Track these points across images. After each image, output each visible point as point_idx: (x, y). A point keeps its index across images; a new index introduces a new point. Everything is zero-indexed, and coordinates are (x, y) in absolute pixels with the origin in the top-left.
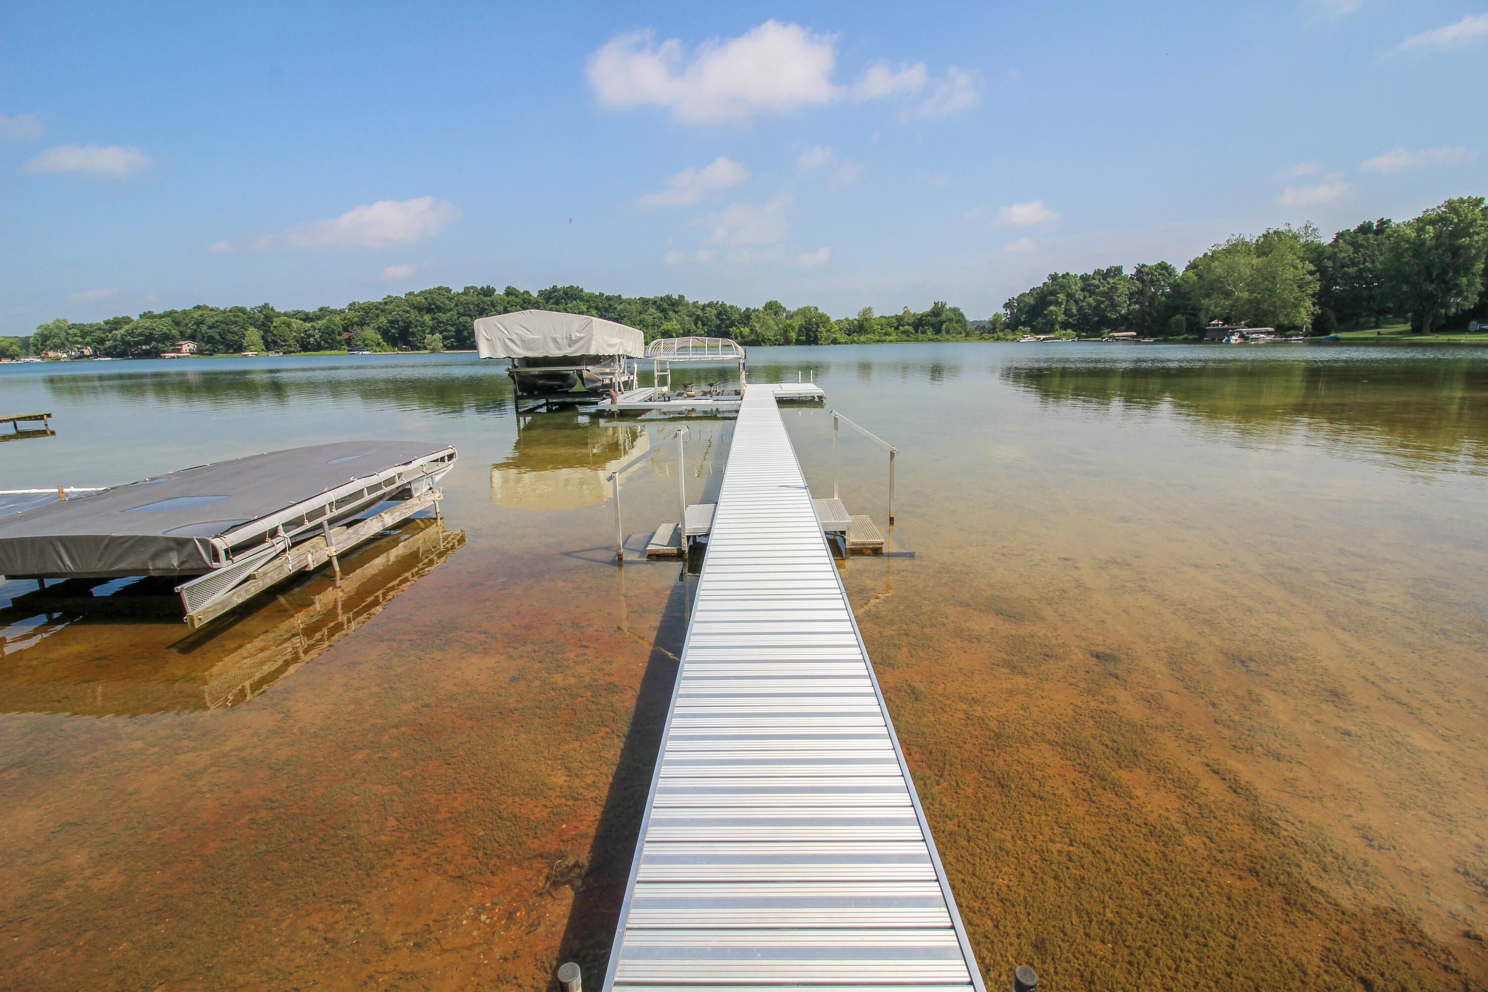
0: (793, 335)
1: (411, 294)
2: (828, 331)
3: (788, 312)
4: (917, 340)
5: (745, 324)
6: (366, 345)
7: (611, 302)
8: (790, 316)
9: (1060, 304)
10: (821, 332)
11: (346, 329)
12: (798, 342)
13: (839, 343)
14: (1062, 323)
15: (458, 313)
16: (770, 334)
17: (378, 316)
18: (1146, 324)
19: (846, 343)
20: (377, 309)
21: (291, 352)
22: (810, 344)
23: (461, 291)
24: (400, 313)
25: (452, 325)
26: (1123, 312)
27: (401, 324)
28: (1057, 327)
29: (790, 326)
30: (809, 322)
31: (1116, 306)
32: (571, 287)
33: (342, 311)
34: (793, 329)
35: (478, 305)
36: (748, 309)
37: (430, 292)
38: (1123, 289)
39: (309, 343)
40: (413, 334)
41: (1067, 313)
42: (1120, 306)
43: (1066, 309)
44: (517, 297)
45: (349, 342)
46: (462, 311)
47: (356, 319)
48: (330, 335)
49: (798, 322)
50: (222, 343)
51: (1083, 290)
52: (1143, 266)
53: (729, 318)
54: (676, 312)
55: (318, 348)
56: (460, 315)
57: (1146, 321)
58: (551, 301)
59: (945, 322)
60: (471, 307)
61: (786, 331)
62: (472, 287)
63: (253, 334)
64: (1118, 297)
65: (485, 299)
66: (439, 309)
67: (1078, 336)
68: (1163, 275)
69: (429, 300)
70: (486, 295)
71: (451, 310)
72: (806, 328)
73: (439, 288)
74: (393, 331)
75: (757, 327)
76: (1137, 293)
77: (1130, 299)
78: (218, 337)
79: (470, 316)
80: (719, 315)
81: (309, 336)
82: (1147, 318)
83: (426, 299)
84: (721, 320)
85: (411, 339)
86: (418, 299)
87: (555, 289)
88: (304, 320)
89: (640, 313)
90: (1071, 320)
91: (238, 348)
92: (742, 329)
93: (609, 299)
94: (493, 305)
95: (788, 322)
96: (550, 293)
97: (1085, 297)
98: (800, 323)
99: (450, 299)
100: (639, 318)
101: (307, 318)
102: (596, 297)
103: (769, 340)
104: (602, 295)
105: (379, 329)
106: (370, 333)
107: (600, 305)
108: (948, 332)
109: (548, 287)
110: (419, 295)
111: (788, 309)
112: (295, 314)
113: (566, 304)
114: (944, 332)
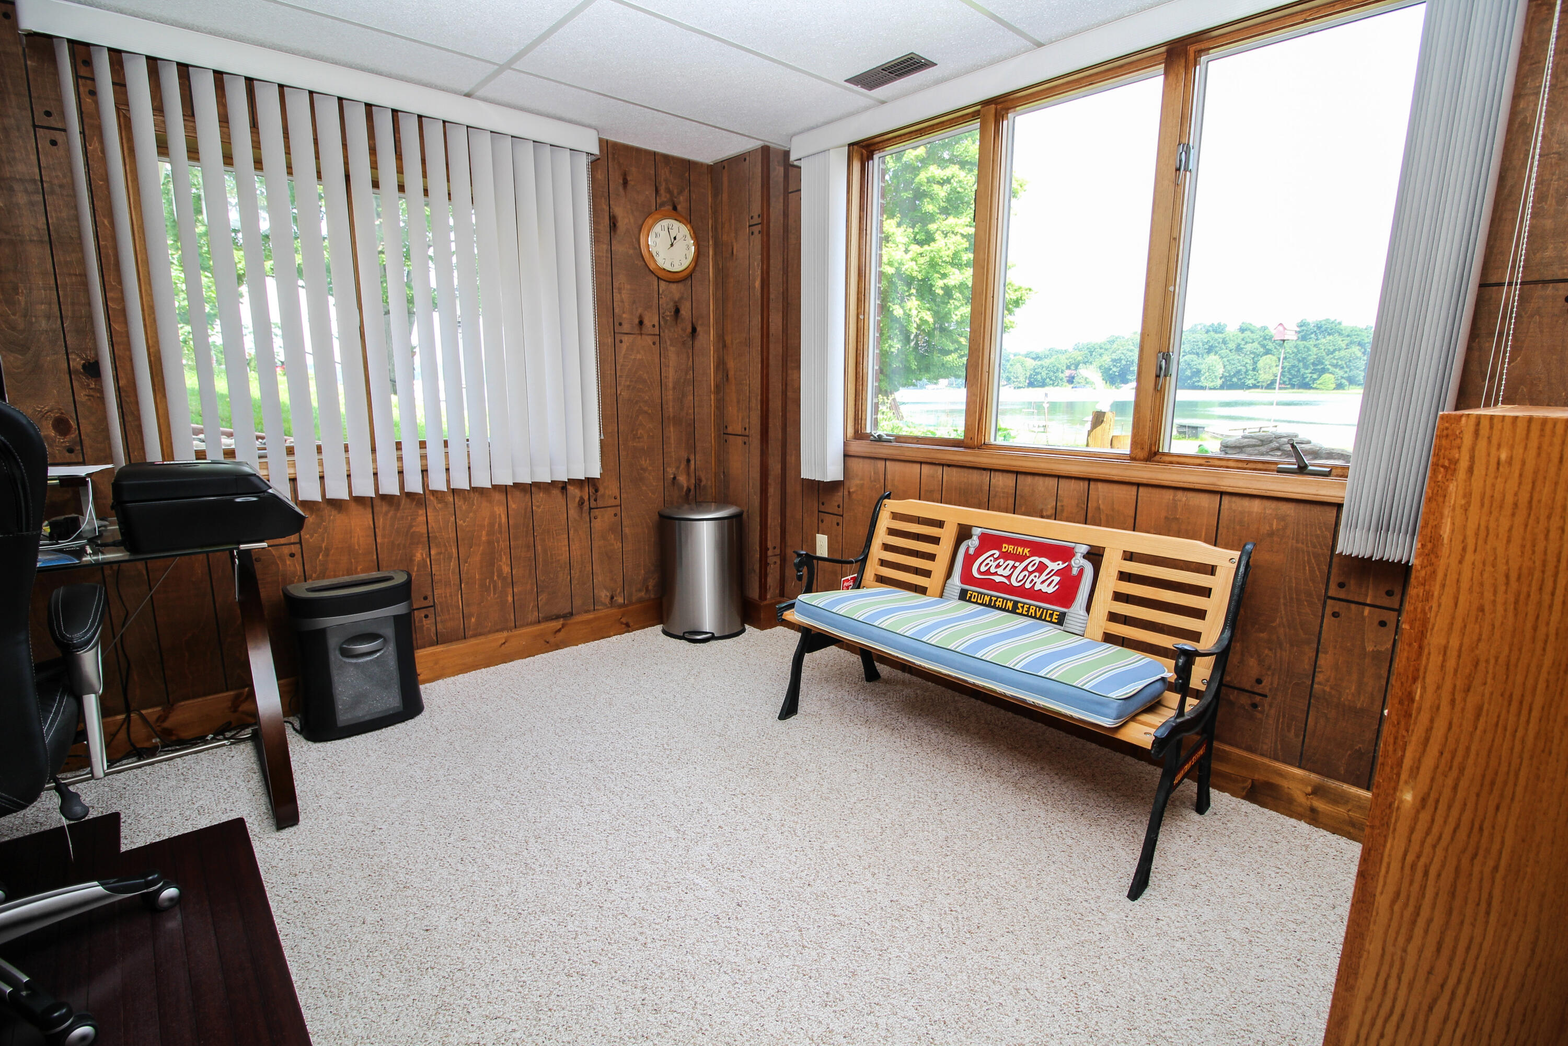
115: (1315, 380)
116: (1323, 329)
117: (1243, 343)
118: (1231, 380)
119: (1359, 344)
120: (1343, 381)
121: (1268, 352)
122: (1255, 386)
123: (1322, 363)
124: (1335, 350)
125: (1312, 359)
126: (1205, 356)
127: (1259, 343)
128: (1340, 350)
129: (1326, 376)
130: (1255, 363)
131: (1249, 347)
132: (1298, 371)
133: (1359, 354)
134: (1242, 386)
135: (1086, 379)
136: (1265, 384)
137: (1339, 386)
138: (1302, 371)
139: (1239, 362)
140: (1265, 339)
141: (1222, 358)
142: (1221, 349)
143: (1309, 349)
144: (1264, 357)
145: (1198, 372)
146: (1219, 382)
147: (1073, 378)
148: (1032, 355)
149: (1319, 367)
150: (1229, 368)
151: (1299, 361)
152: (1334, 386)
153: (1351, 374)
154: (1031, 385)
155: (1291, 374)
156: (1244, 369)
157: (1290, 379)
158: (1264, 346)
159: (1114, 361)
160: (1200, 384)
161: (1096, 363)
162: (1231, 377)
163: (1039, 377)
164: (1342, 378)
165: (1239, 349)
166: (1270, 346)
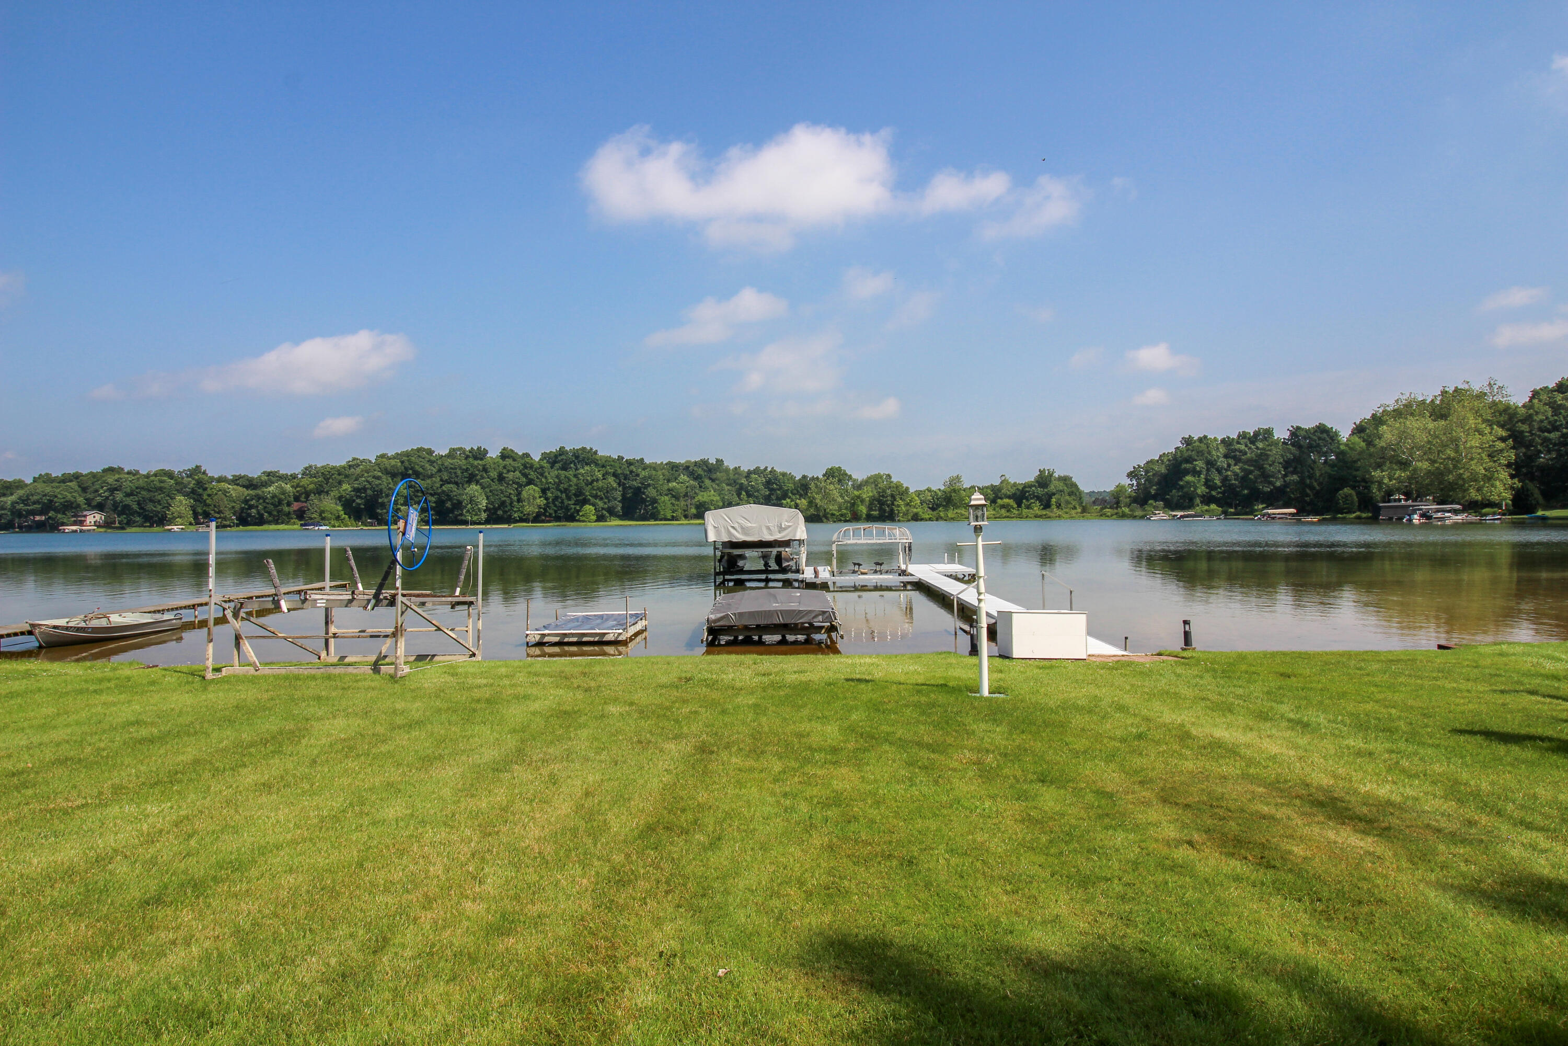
0: (863, 509)
1: (383, 456)
2: (908, 504)
3: (854, 480)
4: (1020, 517)
5: (801, 496)
6: (323, 519)
7: (632, 467)
8: (859, 487)
9: (1199, 473)
10: (898, 506)
11: (297, 499)
12: (870, 518)
13: (922, 520)
14: (1203, 496)
15: (441, 480)
16: (832, 508)
17: (340, 483)
18: (1307, 499)
19: (930, 519)
20: (339, 474)
21: (225, 526)
22: (884, 521)
23: (444, 452)
24: (370, 479)
25: (432, 495)
26: (1278, 484)
27: (369, 492)
28: (1198, 501)
29: (858, 497)
30: (882, 494)
31: (1269, 476)
32: (584, 449)
33: (294, 477)
34: (862, 501)
35: (467, 470)
36: (804, 477)
37: (407, 454)
38: (1276, 454)
39: (249, 515)
40: (383, 505)
41: (1208, 484)
42: (1273, 476)
43: (1207, 480)
44: (514, 460)
45: (301, 515)
46: (445, 477)
47: (312, 486)
48: (275, 506)
49: (868, 493)
50: (139, 515)
51: (1226, 456)
52: (1298, 428)
53: (780, 488)
54: (713, 480)
55: (260, 521)
56: (444, 482)
57: (1308, 495)
58: (557, 465)
59: (1054, 494)
60: (459, 472)
61: (853, 505)
62: (460, 449)
63: (181, 504)
64: (1270, 465)
65: (476, 463)
66: (417, 474)
67: (1225, 513)
68: (1324, 439)
69: (407, 464)
70: (476, 458)
71: (431, 476)
72: (879, 501)
73: (419, 450)
74: (358, 501)
75: (818, 498)
76: (1293, 460)
77: (1285, 468)
78: (135, 507)
79: (457, 483)
80: (768, 483)
81: (251, 507)
82: (1308, 491)
83: (402, 462)
84: (771, 490)
85: (379, 511)
86: (393, 462)
87: (562, 451)
88: (247, 487)
89: (669, 481)
90: (1214, 493)
91: (160, 520)
92: (798, 501)
93: (630, 463)
94: (485, 470)
95: (856, 493)
96: (556, 456)
97: (1229, 465)
98: (871, 494)
99: (431, 462)
100: (666, 487)
101: (250, 484)
102: (614, 460)
103: (833, 515)
104: (621, 458)
105: (340, 498)
106: (330, 504)
107: (619, 471)
108: (1059, 506)
109: (553, 448)
110: (394, 458)
111: (854, 477)
112: (236, 481)
113: (577, 469)
114: (1054, 507)
115: (578, 511)
116: (584, 457)
117: (505, 471)
118: (495, 513)
119: (615, 475)
120: (605, 512)
121: (530, 482)
122: (522, 520)
123: (584, 494)
124: (593, 481)
125: (573, 490)
126: (466, 486)
127: (520, 472)
128: (597, 480)
129: (588, 508)
130: (519, 494)
131: (511, 476)
132: (562, 502)
133: (615, 485)
134: (509, 520)
135: (323, 512)
136: (531, 517)
137: (600, 518)
138: (566, 502)
139: (502, 493)
140: (525, 467)
141: (483, 488)
142: (483, 478)
143: (569, 480)
144: (527, 488)
145: (458, 505)
146: (484, 516)
147: (304, 512)
148: (240, 481)
149: (581, 498)
150: (492, 499)
151: (562, 492)
152: (594, 518)
153: (610, 504)
154: (244, 520)
155: (555, 506)
156: (508, 501)
157: (556, 512)
158: (525, 475)
159: (356, 490)
160: (463, 518)
161: (334, 493)
162: (496, 509)
163: (254, 512)
164: (603, 509)
165: (501, 478)
166: (533, 475)
